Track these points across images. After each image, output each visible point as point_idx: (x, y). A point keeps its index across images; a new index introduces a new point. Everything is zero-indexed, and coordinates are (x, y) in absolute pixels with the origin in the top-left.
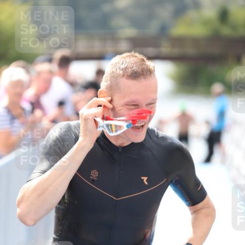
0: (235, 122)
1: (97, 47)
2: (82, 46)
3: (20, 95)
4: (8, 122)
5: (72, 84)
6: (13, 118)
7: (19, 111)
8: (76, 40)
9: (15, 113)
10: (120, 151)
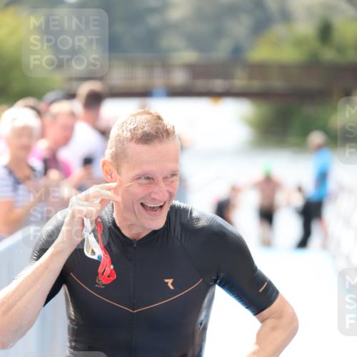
0: (342, 188)
3: (27, 149)
4: (10, 189)
6: (17, 182)
7: (27, 172)
9: (19, 174)
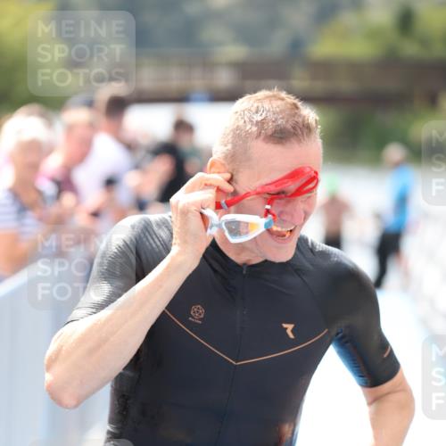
1: (175, 79)
2: (149, 78)
5: (130, 147)
8: (138, 66)
10: (244, 272)
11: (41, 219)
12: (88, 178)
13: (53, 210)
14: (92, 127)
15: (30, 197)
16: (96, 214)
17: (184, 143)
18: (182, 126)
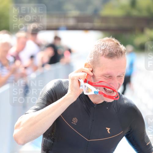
1: (55, 22)
5: (39, 45)
10: (95, 107)
11: (8, 69)
12: (25, 56)
13: (13, 66)
14: (26, 38)
15: (5, 62)
16: (26, 68)
17: (57, 44)
18: (57, 38)
